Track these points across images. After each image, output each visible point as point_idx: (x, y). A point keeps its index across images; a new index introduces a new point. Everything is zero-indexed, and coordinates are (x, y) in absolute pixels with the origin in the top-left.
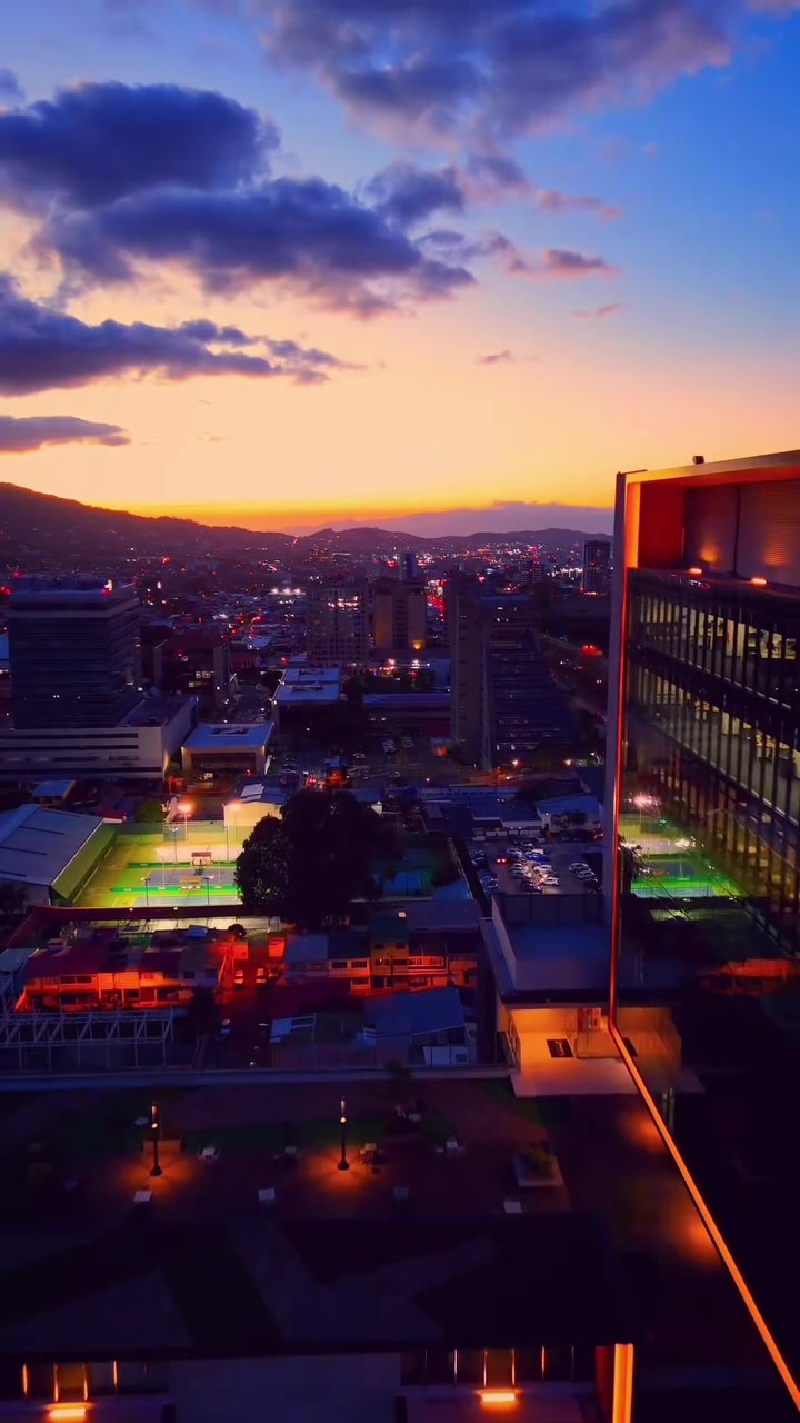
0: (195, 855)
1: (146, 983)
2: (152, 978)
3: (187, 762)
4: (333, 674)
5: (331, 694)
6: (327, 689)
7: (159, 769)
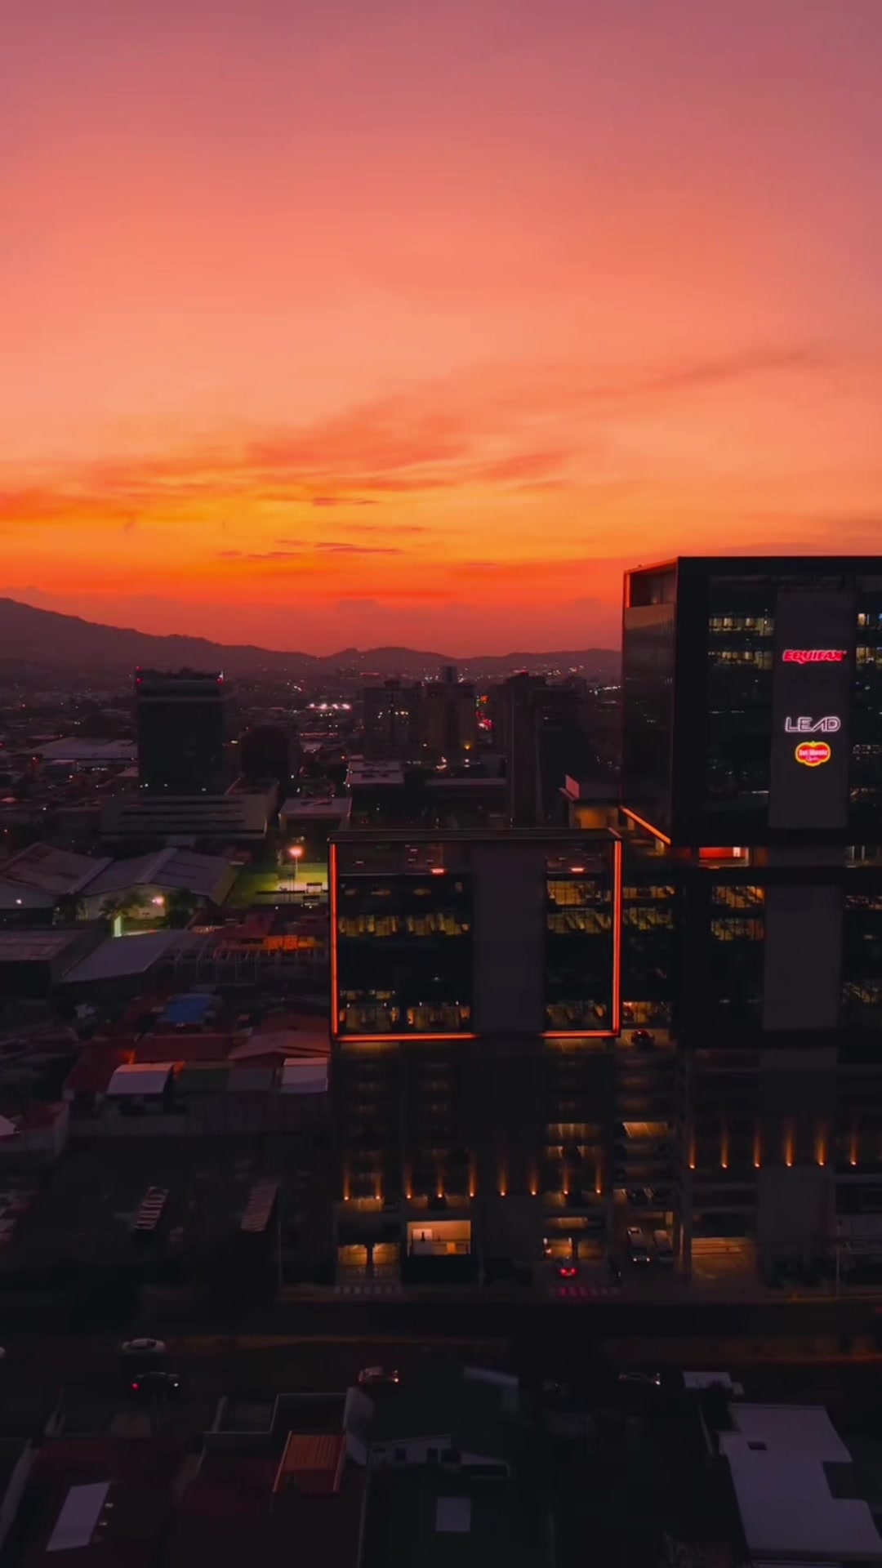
0: (309, 884)
1: (302, 944)
2: (306, 940)
3: (283, 826)
4: (394, 765)
5: (397, 779)
6: (392, 774)
7: (262, 831)
